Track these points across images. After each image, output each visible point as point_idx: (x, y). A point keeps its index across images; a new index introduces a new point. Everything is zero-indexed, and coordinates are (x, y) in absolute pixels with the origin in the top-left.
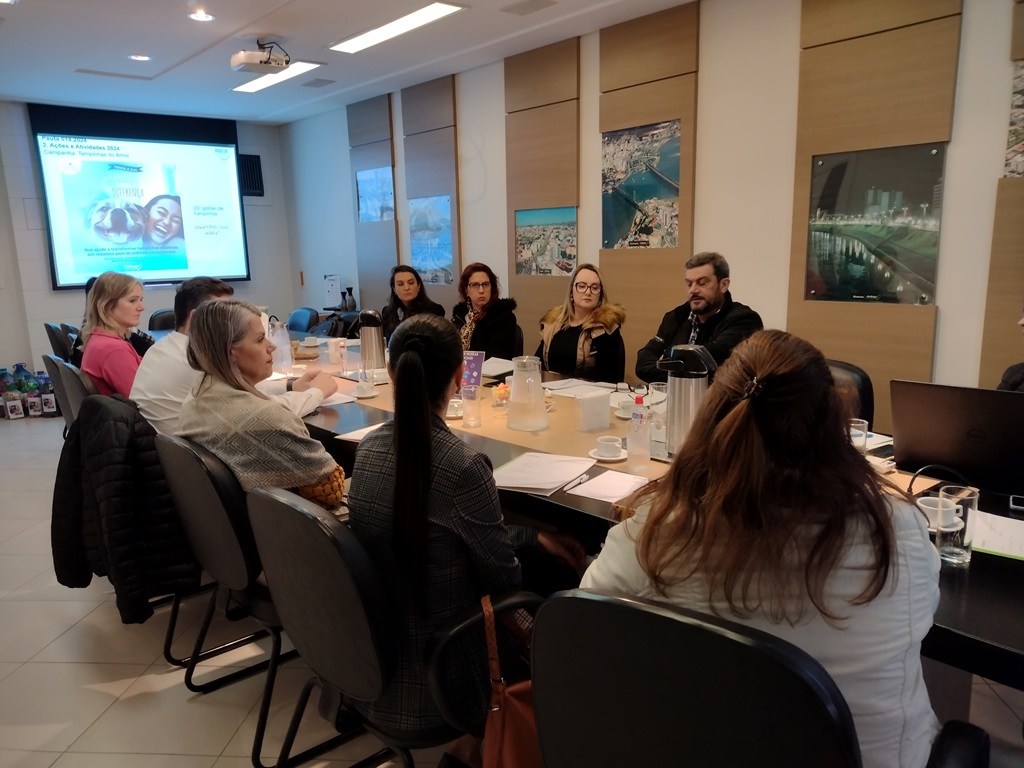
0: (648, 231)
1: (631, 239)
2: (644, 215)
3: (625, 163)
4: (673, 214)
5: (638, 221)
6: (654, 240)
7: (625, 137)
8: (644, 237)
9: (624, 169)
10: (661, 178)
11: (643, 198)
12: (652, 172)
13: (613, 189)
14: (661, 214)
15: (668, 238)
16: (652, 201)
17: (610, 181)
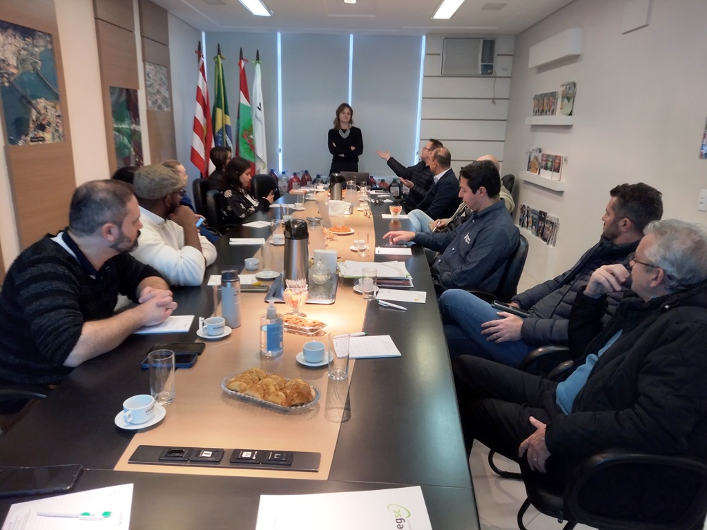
0: (42, 127)
1: (31, 135)
2: (38, 112)
3: (15, 59)
4: (57, 114)
5: (34, 118)
6: (48, 136)
7: (10, 31)
8: (41, 134)
9: (15, 64)
10: (45, 82)
11: (35, 97)
12: (37, 74)
13: (9, 82)
14: (49, 114)
15: (56, 134)
16: (42, 101)
17: (5, 73)
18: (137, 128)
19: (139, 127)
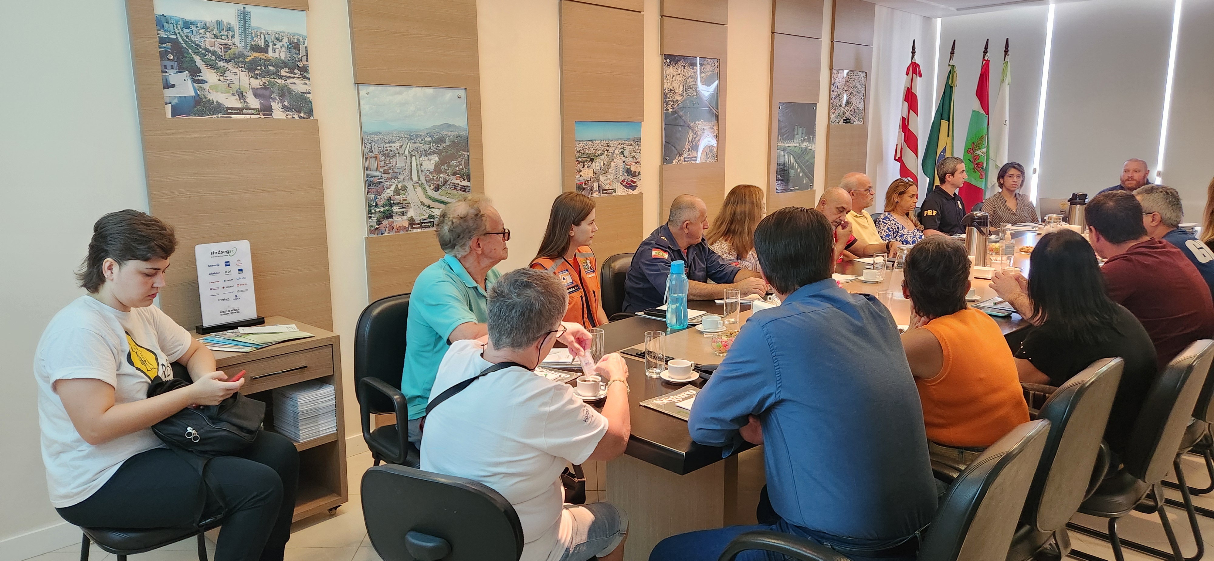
2: (695, 134)
3: (681, 87)
5: (690, 138)
7: (681, 63)
8: (694, 154)
9: (681, 92)
11: (694, 120)
13: (671, 108)
15: (710, 154)
16: (700, 122)
17: (670, 101)
18: (809, 146)
19: (813, 146)
